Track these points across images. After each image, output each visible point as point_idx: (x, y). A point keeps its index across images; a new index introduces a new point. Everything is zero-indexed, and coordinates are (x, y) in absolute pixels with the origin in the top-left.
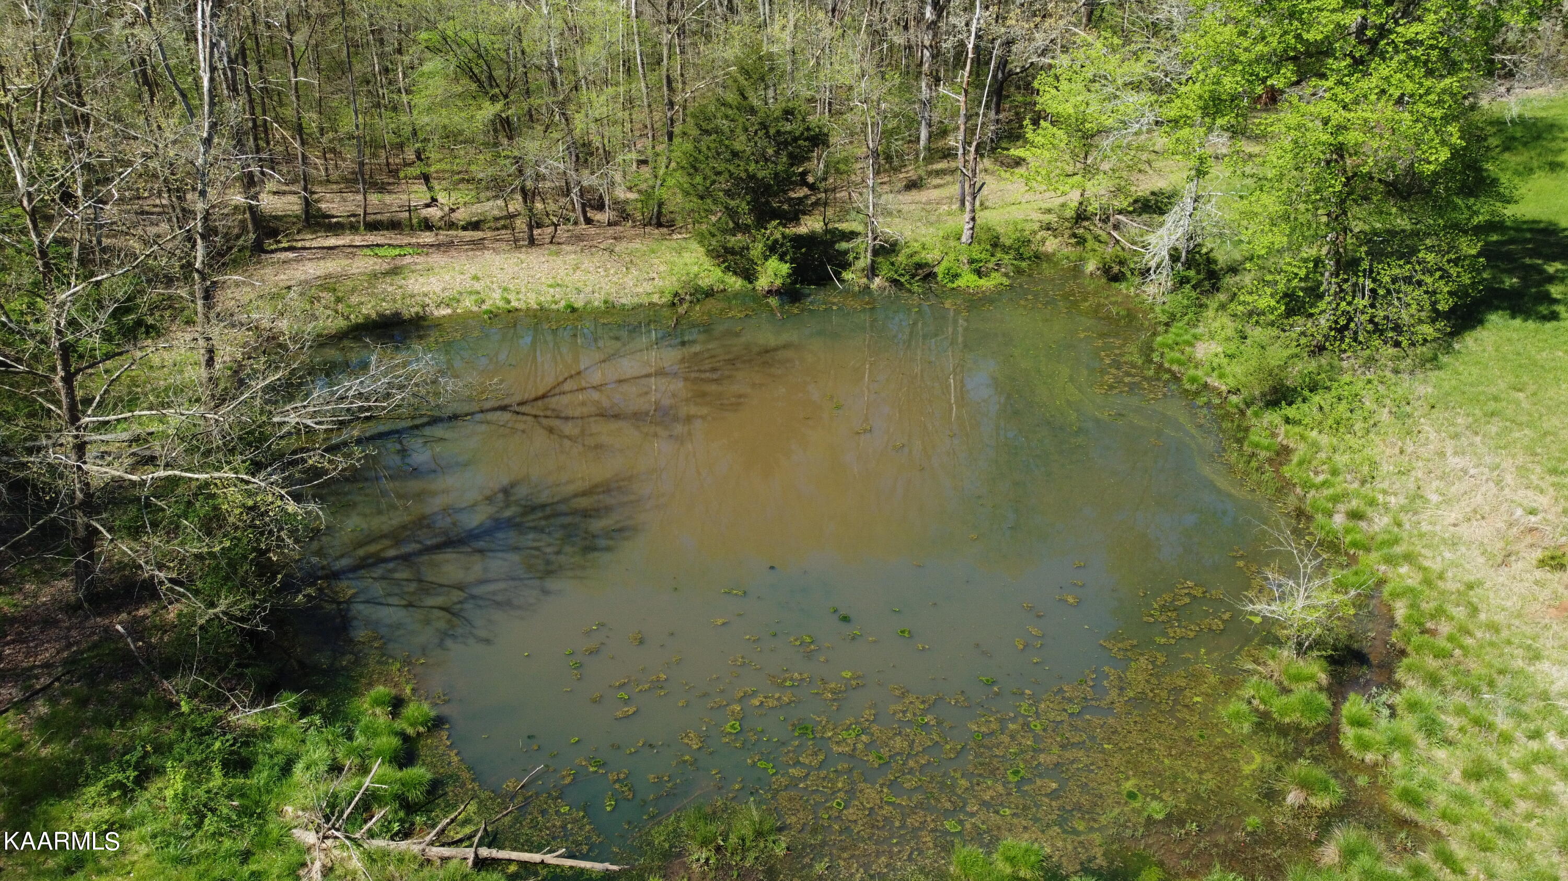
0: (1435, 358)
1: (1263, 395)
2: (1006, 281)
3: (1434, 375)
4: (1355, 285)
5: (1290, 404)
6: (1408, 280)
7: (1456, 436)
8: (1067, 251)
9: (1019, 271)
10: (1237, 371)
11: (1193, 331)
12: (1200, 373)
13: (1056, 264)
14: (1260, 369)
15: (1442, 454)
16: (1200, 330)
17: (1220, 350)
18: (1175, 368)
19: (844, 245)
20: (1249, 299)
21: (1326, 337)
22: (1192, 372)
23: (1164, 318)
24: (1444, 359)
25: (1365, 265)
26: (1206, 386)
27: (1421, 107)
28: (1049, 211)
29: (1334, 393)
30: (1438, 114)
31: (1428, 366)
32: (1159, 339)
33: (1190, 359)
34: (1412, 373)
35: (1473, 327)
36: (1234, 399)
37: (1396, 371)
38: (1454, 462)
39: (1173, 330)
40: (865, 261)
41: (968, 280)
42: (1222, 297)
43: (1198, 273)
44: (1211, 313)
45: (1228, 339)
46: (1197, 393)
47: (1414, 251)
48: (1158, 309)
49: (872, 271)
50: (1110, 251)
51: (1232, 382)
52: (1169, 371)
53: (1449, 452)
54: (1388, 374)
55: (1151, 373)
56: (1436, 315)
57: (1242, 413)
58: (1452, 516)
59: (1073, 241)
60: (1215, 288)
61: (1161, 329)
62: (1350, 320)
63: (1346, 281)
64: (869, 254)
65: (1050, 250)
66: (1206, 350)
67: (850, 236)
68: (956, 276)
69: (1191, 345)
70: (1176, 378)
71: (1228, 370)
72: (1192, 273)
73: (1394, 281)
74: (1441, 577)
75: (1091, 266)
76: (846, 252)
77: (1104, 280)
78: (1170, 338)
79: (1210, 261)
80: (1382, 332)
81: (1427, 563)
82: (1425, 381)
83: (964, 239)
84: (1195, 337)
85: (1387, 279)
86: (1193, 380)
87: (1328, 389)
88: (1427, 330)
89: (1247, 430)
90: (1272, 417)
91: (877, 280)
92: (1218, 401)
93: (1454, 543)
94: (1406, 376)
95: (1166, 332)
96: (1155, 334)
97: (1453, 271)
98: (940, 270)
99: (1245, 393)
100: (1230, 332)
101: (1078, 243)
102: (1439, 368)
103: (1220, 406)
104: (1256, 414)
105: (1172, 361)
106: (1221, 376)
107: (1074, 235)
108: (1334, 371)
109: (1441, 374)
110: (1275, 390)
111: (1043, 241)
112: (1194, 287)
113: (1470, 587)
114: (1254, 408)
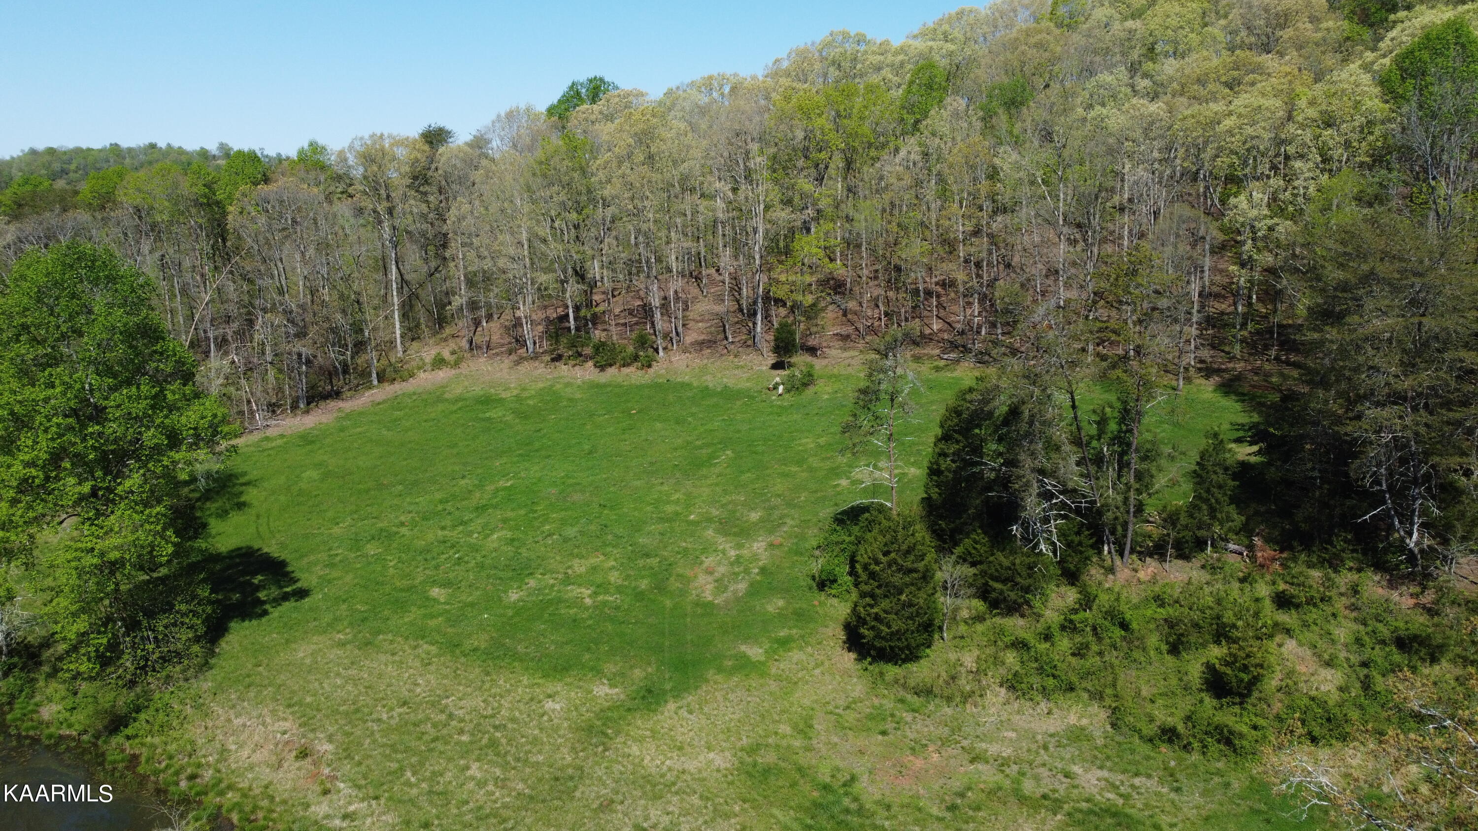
0: (207, 663)
1: (106, 727)
3: (209, 674)
4: (142, 638)
5: (126, 726)
6: (175, 625)
7: (233, 707)
10: (80, 718)
11: (33, 701)
12: (52, 730)
14: (97, 712)
15: (229, 720)
16: (38, 698)
17: (60, 707)
18: (32, 733)
20: (72, 667)
21: (134, 674)
22: (47, 731)
24: (212, 661)
25: (145, 623)
26: (61, 737)
27: (147, 526)
29: (152, 709)
30: (159, 528)
31: (205, 669)
32: (9, 717)
33: (41, 723)
34: (196, 677)
35: (223, 635)
36: (85, 737)
37: (186, 680)
38: (237, 722)
39: (16, 706)
42: (46, 668)
43: (21, 657)
44: (42, 683)
45: (63, 698)
46: (56, 745)
47: (172, 606)
51: (81, 728)
52: (27, 737)
53: (233, 717)
54: (181, 683)
56: (197, 639)
57: (95, 745)
58: (246, 753)
60: (39, 664)
61: (6, 708)
62: (147, 660)
63: (135, 637)
66: (50, 711)
69: (37, 712)
70: (35, 741)
71: (73, 719)
72: (16, 660)
73: (166, 627)
74: (250, 789)
78: (17, 713)
79: (28, 646)
80: (169, 661)
81: (241, 786)
82: (206, 680)
84: (37, 705)
85: (161, 629)
86: (50, 737)
87: (147, 707)
88: (196, 648)
89: (103, 753)
90: (118, 739)
92: (74, 744)
93: (251, 768)
94: (193, 681)
95: (12, 709)
97: (200, 609)
99: (91, 731)
100: (64, 693)
102: (211, 668)
104: (105, 742)
105: (28, 729)
106: (70, 726)
108: (147, 695)
109: (214, 671)
110: (112, 721)
112: (22, 669)
113: (266, 787)
114: (103, 738)
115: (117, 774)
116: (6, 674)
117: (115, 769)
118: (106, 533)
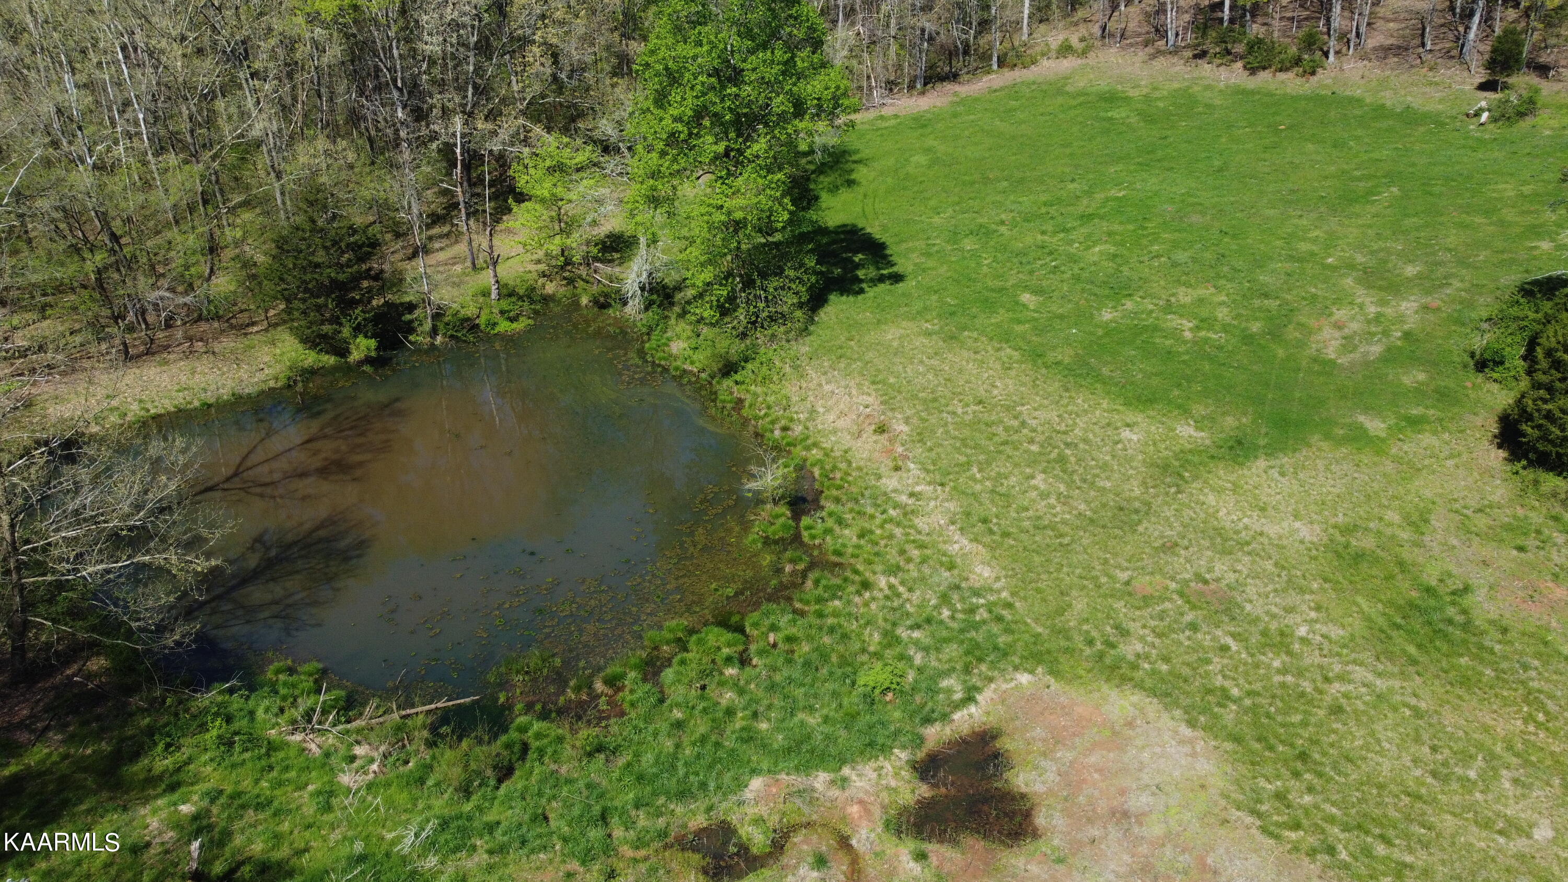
0: (806, 329)
1: (720, 370)
2: (531, 322)
3: (807, 340)
4: (755, 296)
5: (736, 372)
6: (783, 288)
7: (825, 373)
8: (562, 290)
9: (536, 312)
10: (701, 358)
11: (665, 335)
12: (679, 363)
13: (559, 302)
14: (713, 355)
15: (820, 385)
16: (669, 334)
17: (686, 345)
18: (663, 363)
19: (408, 317)
20: (698, 311)
21: (746, 327)
22: (674, 364)
23: (644, 330)
24: (812, 328)
25: (758, 283)
26: (685, 371)
27: (768, 191)
28: (539, 262)
29: (758, 361)
30: (778, 194)
31: (804, 334)
32: (647, 345)
33: (671, 355)
34: (796, 340)
35: (823, 306)
36: (703, 375)
37: (788, 341)
38: (827, 388)
39: (653, 337)
40: (428, 325)
41: (504, 326)
42: (677, 309)
43: (659, 296)
44: (673, 321)
45: (689, 338)
46: (681, 377)
47: (783, 271)
48: (639, 324)
49: (434, 332)
50: (595, 289)
51: (700, 366)
52: (659, 365)
53: (824, 383)
54: (784, 343)
55: (650, 369)
56: (801, 305)
57: (710, 383)
58: (831, 417)
59: (564, 282)
60: (672, 304)
61: (645, 338)
62: (757, 317)
63: (750, 294)
64: (429, 320)
65: (550, 292)
66: (678, 347)
67: (411, 307)
68: (495, 324)
69: (668, 345)
70: (665, 370)
71: (695, 357)
72: (655, 297)
73: (776, 289)
74: (832, 450)
75: (584, 301)
76: (412, 321)
77: (596, 309)
78: (653, 343)
79: (665, 287)
80: (775, 321)
81: (824, 445)
82: (804, 344)
83: (493, 297)
84: (669, 339)
85: (771, 290)
86: (677, 369)
87: (754, 359)
88: (798, 313)
89: (716, 393)
90: (728, 383)
91: (439, 339)
92: (694, 379)
93: (835, 432)
94: (793, 343)
95: (649, 339)
96: (643, 342)
97: (805, 278)
98: (482, 321)
99: (708, 371)
100: (689, 333)
101: (568, 284)
102: (810, 334)
103: (696, 382)
104: (718, 383)
105: (660, 359)
106: (692, 363)
107: (565, 278)
108: (755, 347)
109: (812, 338)
110: (725, 366)
111: (544, 286)
112: (659, 306)
113: (846, 452)
114: (717, 379)
115: (726, 413)
116: (647, 309)
117: (724, 407)
118: (733, 194)
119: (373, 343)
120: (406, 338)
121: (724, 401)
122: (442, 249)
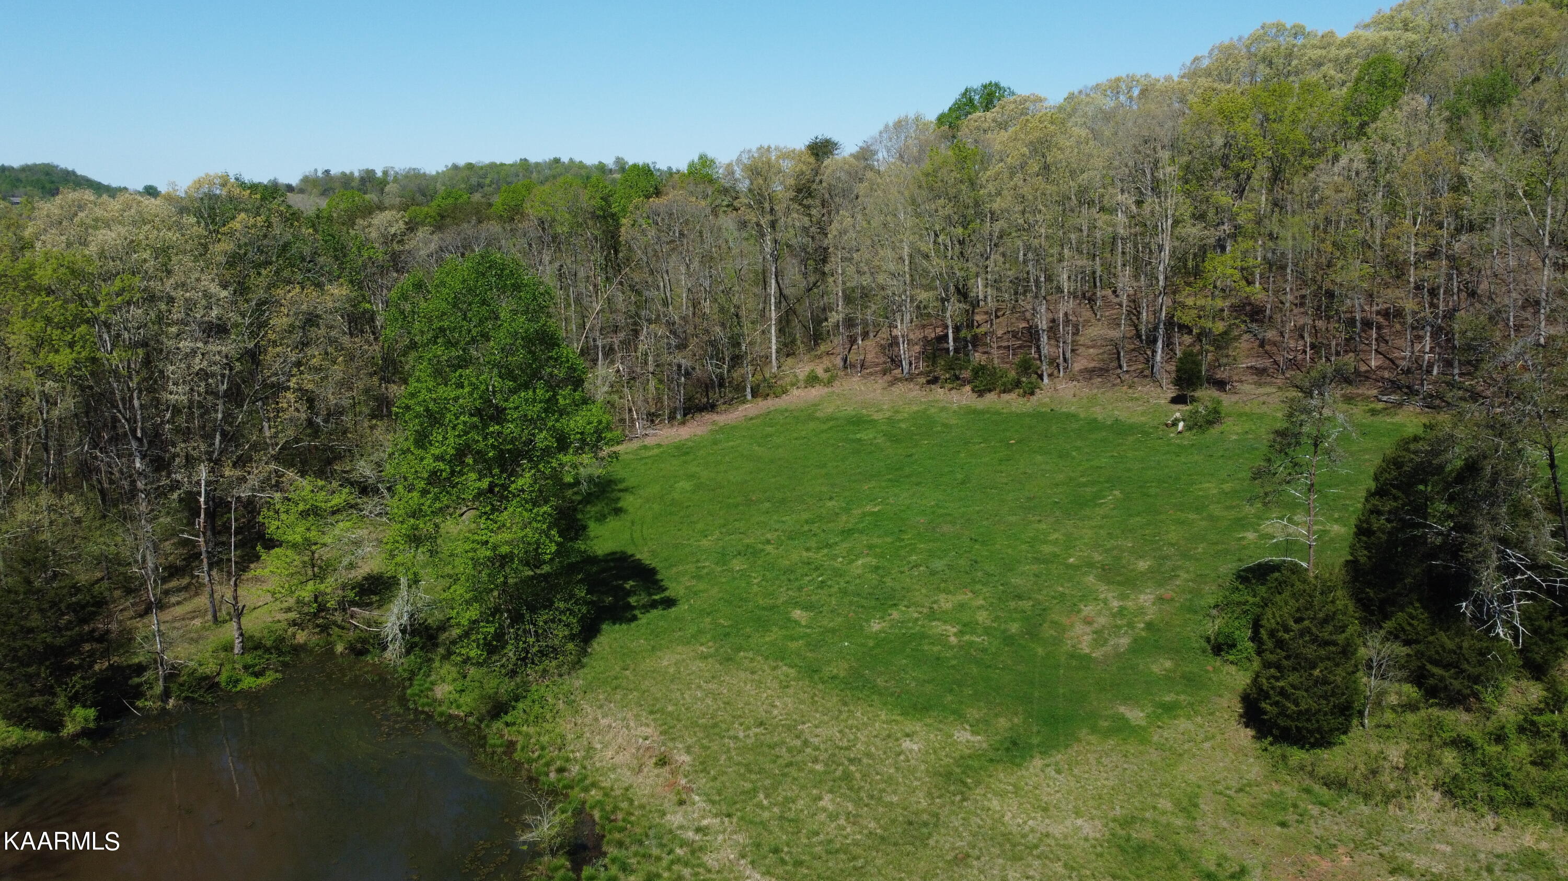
0: (579, 661)
1: (488, 712)
2: (279, 675)
3: (581, 672)
4: (524, 631)
5: (506, 713)
6: (553, 621)
7: (601, 707)
8: (315, 639)
9: (285, 665)
10: (467, 700)
11: (429, 680)
12: (444, 708)
13: (311, 651)
14: (482, 697)
15: (596, 720)
16: (433, 678)
17: (451, 688)
18: (426, 709)
19: (136, 680)
20: (463, 651)
21: (515, 665)
22: (439, 709)
23: (406, 675)
24: (585, 660)
25: (527, 617)
26: (450, 716)
27: (535, 524)
28: (289, 610)
29: (529, 699)
30: (545, 526)
31: (577, 666)
32: (409, 691)
33: (435, 700)
34: (569, 674)
35: (595, 636)
36: (471, 719)
37: (561, 675)
38: (604, 722)
39: (415, 682)
40: (159, 688)
41: (248, 682)
42: (441, 650)
43: (421, 637)
44: (437, 664)
45: (454, 680)
46: (446, 723)
47: (552, 603)
48: (400, 669)
49: (166, 694)
50: (351, 635)
51: (468, 710)
52: (423, 712)
53: (600, 717)
54: (556, 678)
56: (572, 638)
57: (479, 727)
58: (610, 754)
59: (317, 630)
60: (436, 645)
61: (407, 683)
62: (527, 652)
63: (518, 629)
64: (161, 682)
65: (301, 641)
66: (442, 691)
67: (140, 669)
68: (237, 681)
69: (432, 690)
70: (429, 716)
71: (462, 701)
72: (417, 639)
73: (546, 623)
74: (612, 789)
75: (339, 648)
76: (140, 685)
77: (353, 657)
78: (416, 689)
79: (428, 628)
80: (547, 655)
81: (603, 785)
82: (578, 678)
83: (236, 651)
84: (433, 683)
85: (541, 623)
86: (441, 714)
87: (525, 697)
88: (570, 646)
89: (485, 737)
90: (498, 725)
91: (171, 702)
92: (461, 724)
93: (614, 769)
94: (566, 677)
95: (411, 685)
96: (404, 688)
97: (576, 609)
98: (223, 678)
99: (476, 714)
100: (455, 675)
101: (322, 631)
102: (583, 667)
103: (464, 727)
104: (487, 726)
105: (423, 705)
106: (458, 707)
107: (318, 626)
108: (526, 684)
109: (585, 670)
110: (494, 707)
111: (294, 635)
112: (422, 649)
113: (627, 789)
114: (486, 722)
115: (496, 758)
116: (408, 652)
117: (494, 753)
118: (499, 528)
119: (92, 713)
120: (132, 704)
121: (494, 746)
122: (179, 603)
